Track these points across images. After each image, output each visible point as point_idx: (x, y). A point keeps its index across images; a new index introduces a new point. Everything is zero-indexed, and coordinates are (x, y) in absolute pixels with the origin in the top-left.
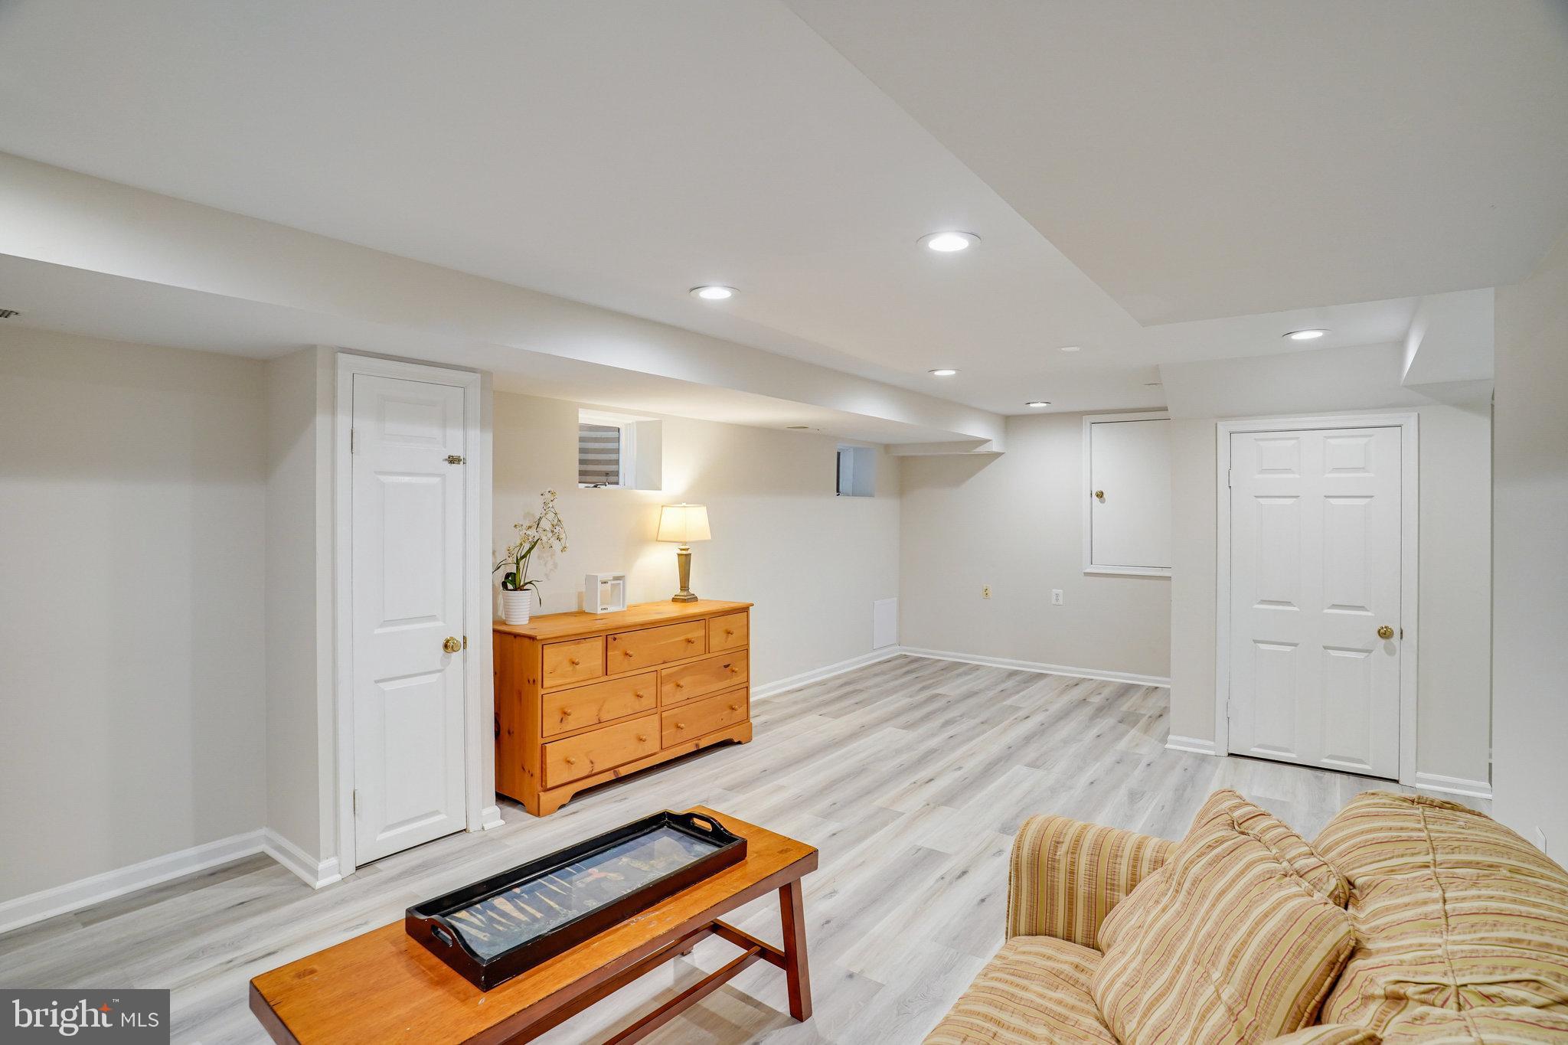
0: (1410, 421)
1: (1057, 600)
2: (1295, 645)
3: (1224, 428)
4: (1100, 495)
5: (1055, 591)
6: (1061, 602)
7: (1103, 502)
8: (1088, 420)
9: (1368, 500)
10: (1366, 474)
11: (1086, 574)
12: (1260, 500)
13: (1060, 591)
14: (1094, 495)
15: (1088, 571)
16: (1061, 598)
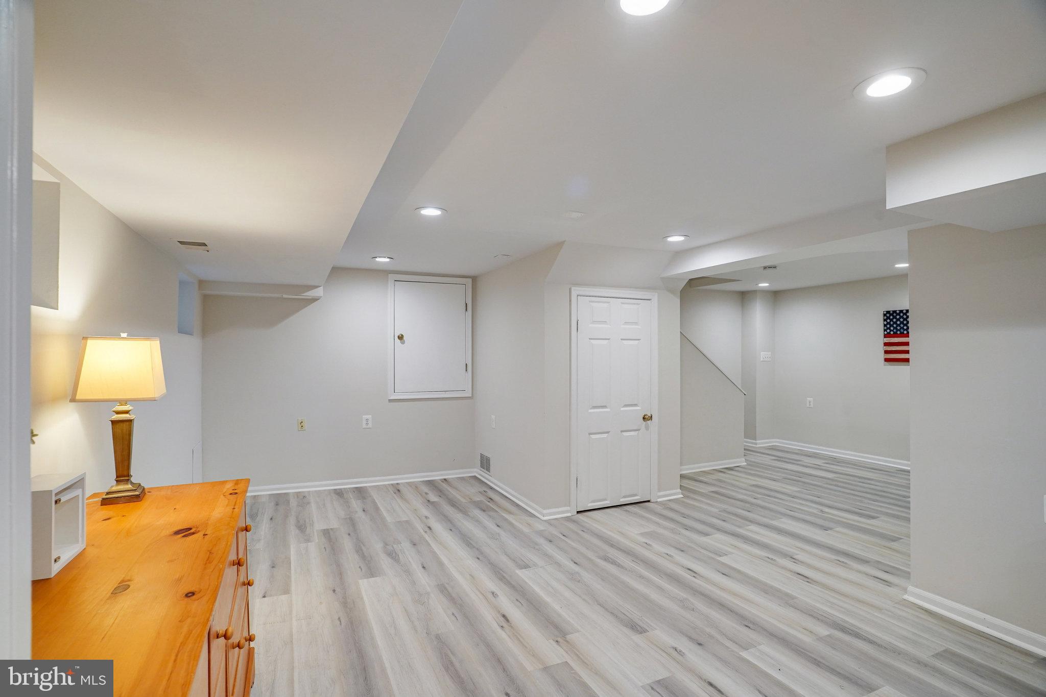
0: (655, 297)
1: (367, 424)
2: (608, 432)
3: (576, 291)
4: (401, 338)
5: (365, 417)
6: (370, 425)
7: (403, 343)
8: (392, 277)
9: (637, 341)
10: (637, 327)
11: (390, 401)
12: (592, 341)
13: (369, 417)
14: (396, 338)
15: (392, 398)
16: (370, 422)
